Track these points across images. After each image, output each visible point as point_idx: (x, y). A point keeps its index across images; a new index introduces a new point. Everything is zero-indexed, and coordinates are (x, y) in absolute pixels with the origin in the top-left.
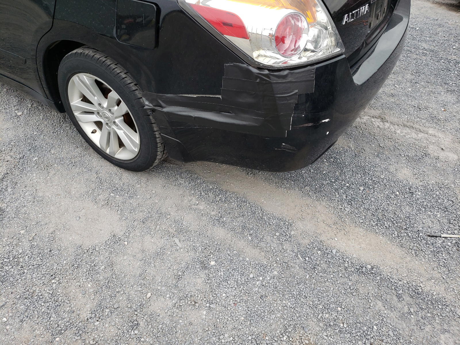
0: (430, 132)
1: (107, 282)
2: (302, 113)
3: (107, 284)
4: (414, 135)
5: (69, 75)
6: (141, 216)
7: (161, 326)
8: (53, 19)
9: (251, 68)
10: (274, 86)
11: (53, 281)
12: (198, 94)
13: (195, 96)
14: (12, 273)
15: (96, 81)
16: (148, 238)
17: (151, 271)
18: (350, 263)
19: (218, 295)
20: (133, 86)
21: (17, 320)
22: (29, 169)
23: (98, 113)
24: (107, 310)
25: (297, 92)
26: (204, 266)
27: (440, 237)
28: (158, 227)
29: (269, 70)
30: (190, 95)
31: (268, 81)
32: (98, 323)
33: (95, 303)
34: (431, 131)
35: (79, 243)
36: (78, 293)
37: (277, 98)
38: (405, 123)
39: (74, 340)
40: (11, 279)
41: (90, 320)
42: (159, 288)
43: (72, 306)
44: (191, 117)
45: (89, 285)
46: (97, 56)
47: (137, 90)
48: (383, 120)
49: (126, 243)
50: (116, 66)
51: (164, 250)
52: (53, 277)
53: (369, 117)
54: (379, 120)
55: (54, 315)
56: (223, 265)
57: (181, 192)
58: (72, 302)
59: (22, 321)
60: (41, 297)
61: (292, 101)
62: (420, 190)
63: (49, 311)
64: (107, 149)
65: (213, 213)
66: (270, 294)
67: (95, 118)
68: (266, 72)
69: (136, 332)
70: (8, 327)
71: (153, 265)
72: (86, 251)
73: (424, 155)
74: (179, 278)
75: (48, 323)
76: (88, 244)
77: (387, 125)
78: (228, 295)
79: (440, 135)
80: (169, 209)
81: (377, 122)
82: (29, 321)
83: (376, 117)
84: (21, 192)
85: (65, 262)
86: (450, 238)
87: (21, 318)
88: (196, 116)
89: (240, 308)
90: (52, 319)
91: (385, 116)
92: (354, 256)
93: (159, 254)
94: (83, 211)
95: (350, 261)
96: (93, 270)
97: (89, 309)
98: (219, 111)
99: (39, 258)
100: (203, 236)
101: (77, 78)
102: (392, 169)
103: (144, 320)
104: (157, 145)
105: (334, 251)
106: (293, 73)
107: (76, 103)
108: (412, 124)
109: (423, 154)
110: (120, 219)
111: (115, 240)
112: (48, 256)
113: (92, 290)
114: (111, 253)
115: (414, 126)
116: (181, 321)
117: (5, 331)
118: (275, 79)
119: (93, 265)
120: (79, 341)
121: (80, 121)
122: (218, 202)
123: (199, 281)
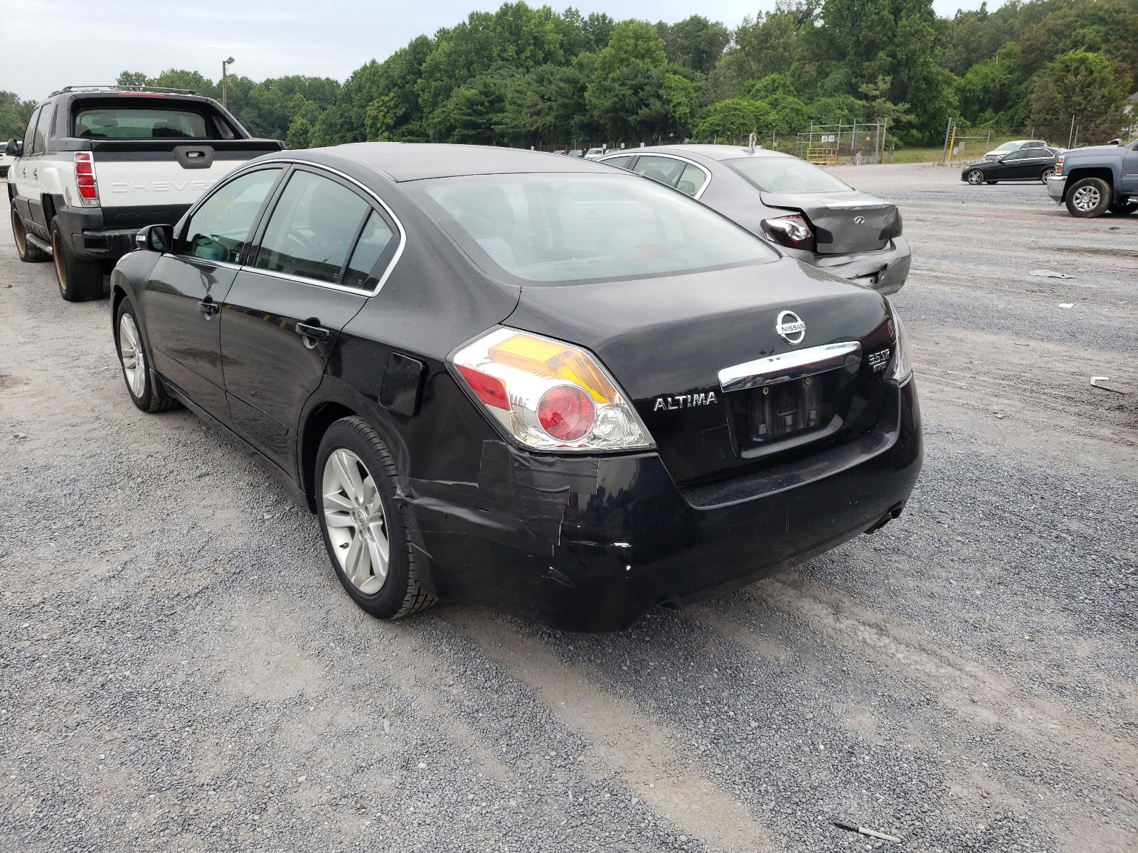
0: (968, 669)
1: (256, 748)
2: (577, 523)
3: (254, 750)
4: (930, 667)
5: (328, 451)
6: (356, 680)
7: (294, 820)
8: (324, 373)
9: (510, 447)
10: (535, 474)
11: (187, 729)
12: (454, 480)
13: (451, 483)
14: (143, 707)
15: (358, 463)
16: (347, 711)
17: (324, 751)
18: (651, 824)
19: (403, 807)
20: (393, 469)
21: (118, 761)
22: (238, 589)
23: (354, 514)
24: (234, 781)
25: (568, 489)
26: (406, 766)
27: (857, 831)
28: (371, 699)
29: (531, 453)
30: (445, 482)
31: (527, 466)
32: (214, 793)
33: (224, 770)
34: (970, 667)
35: (247, 693)
36: (209, 752)
37: (539, 493)
38: (924, 644)
39: (172, 803)
40: (138, 713)
41: (205, 787)
42: (322, 775)
43: (193, 764)
44: (442, 513)
45: (230, 746)
46: (372, 435)
47: (397, 475)
48: (881, 631)
49: (312, 709)
50: (380, 441)
51: (360, 731)
52: (190, 724)
53: (856, 623)
54: (875, 631)
55: (164, 768)
56: (436, 772)
57: (436, 663)
58: (196, 759)
59: (122, 764)
60: (161, 743)
61: (559, 500)
62: (872, 752)
63: (161, 761)
64: (352, 576)
65: (466, 703)
66: (484, 828)
67: (348, 521)
68: (527, 455)
69: (256, 817)
70: (100, 767)
71: (332, 744)
72: (251, 704)
73: (923, 701)
74: (359, 770)
75: (152, 774)
76: (259, 697)
77: (886, 640)
78: (417, 811)
79: (987, 677)
80: (403, 681)
81: (868, 635)
82: (131, 766)
83: (869, 625)
84: (211, 614)
85: (215, 711)
86: (874, 838)
87: (123, 761)
88: (448, 512)
89: (425, 832)
90: (159, 771)
91: (887, 625)
92: (668, 816)
93: (351, 734)
94: (280, 656)
95: (654, 821)
96: (246, 729)
97: (212, 774)
98: (475, 507)
99: (185, 697)
100: (432, 728)
101: (336, 456)
102: (838, 709)
103: (276, 807)
104: (409, 567)
105: (634, 801)
106: (564, 461)
107: (331, 496)
108: (935, 647)
109: (922, 699)
110: (324, 677)
111: (301, 701)
112: (198, 698)
113: (229, 752)
114: (283, 715)
115: (939, 652)
116: (326, 823)
117: (96, 769)
118: (538, 464)
119: (250, 723)
120: (177, 807)
121: (329, 525)
122: (484, 690)
123: (387, 782)
